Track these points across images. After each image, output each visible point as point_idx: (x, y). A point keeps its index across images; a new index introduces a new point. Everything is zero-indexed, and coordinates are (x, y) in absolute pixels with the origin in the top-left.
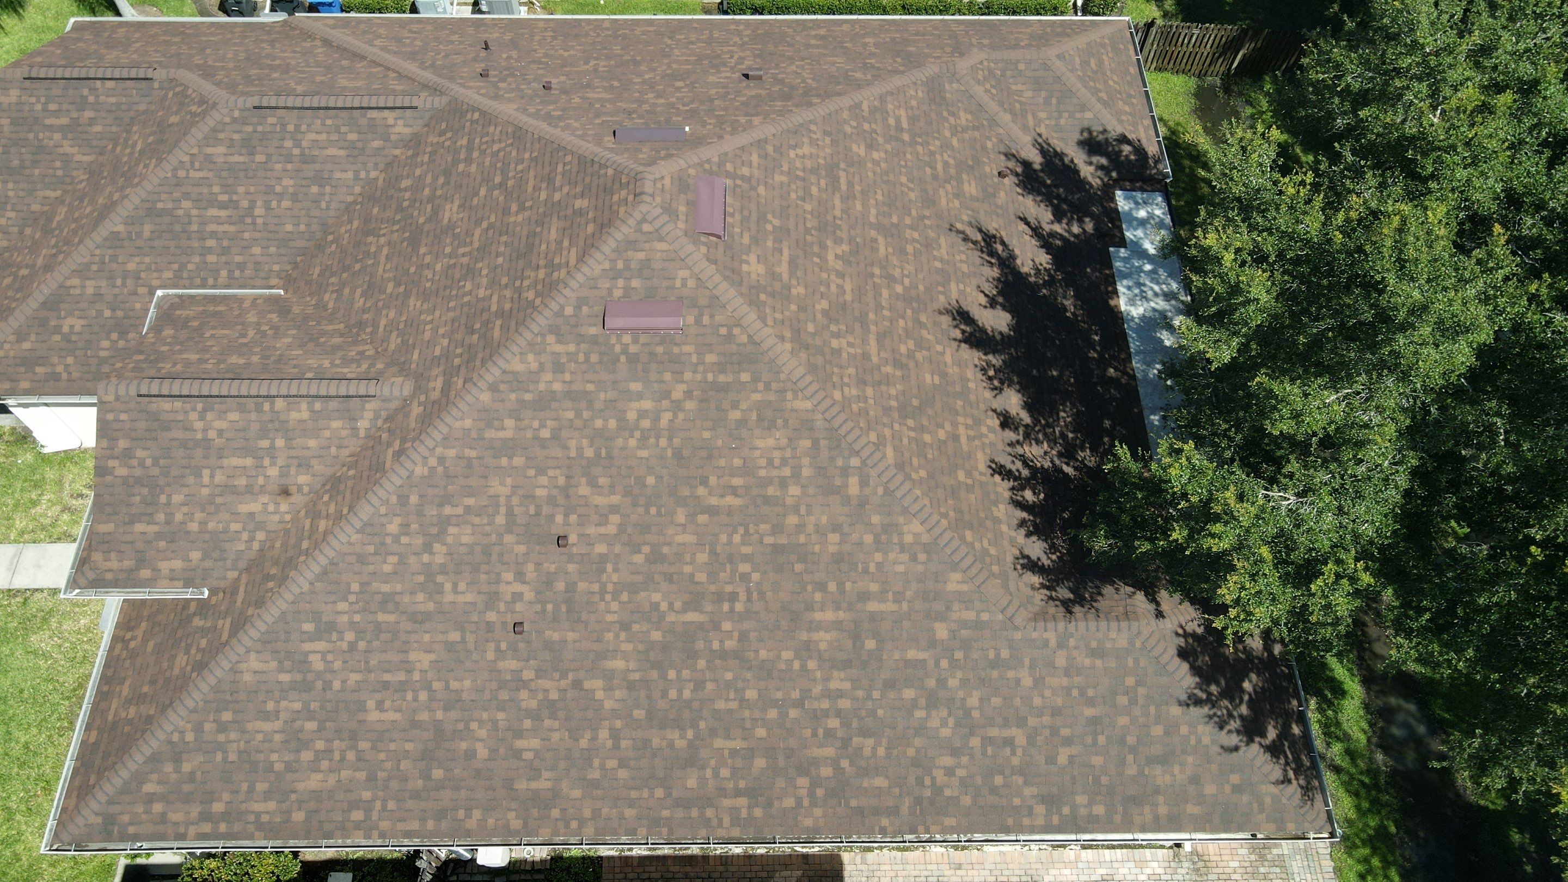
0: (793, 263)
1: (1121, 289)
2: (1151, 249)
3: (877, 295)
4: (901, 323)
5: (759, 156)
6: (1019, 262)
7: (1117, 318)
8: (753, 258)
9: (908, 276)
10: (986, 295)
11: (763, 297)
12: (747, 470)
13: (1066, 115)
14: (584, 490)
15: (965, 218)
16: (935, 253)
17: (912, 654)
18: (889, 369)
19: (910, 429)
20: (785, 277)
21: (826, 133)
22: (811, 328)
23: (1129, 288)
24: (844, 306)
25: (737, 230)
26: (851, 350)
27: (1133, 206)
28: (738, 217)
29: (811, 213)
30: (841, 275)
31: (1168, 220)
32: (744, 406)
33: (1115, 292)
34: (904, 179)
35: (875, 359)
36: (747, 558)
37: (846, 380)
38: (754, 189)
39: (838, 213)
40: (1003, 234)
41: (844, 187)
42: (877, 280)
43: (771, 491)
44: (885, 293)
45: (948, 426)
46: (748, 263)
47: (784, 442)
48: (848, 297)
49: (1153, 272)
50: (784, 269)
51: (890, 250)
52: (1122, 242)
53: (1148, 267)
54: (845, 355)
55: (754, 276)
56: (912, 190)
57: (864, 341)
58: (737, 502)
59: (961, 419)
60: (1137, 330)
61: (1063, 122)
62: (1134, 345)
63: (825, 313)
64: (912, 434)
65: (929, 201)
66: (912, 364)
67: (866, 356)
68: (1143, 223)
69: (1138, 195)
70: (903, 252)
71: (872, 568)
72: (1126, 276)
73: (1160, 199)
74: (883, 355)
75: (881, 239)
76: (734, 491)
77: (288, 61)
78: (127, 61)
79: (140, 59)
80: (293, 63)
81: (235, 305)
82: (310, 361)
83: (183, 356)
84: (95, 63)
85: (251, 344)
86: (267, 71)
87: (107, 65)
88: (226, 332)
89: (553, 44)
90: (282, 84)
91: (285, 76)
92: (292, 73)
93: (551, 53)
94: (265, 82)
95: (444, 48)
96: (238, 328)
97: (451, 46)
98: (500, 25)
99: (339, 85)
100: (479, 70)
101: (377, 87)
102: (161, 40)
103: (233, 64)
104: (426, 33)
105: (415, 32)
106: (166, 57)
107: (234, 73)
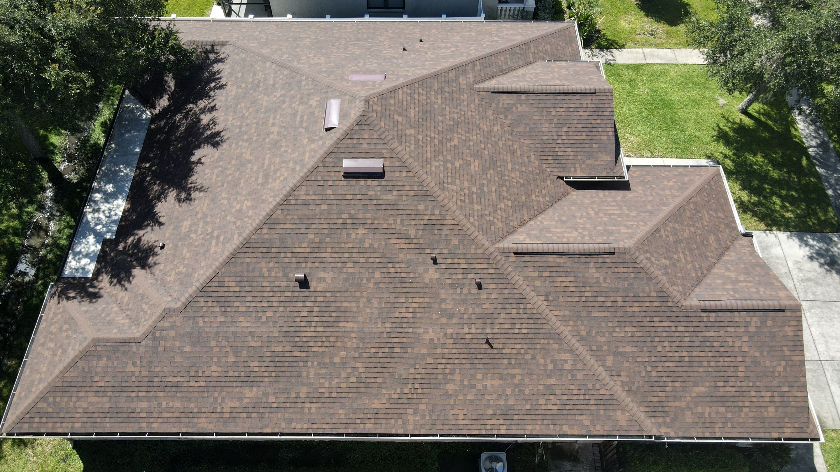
0: (295, 114)
1: (120, 214)
2: (91, 239)
3: (256, 128)
4: (248, 122)
5: (304, 160)
6: (175, 195)
7: (131, 198)
8: (315, 104)
9: (239, 146)
11: (312, 91)
14: (396, 56)
16: (220, 169)
18: (260, 97)
20: (300, 107)
21: (263, 201)
22: (292, 92)
23: (116, 214)
24: (275, 111)
26: (275, 94)
27: (87, 267)
28: (319, 119)
29: (281, 147)
30: (273, 125)
31: (70, 257)
33: (124, 211)
34: (225, 202)
35: (265, 97)
37: (281, 81)
38: (310, 140)
39: (268, 156)
40: (177, 207)
41: (261, 174)
42: (255, 134)
44: (253, 131)
45: (240, 90)
46: (317, 101)
48: (272, 116)
49: (96, 225)
50: (301, 109)
51: (244, 155)
52: (105, 243)
53: (98, 227)
54: (279, 90)
55: (315, 97)
56: (223, 198)
57: (268, 101)
59: (233, 97)
60: (124, 191)
61: (102, 307)
62: (128, 185)
63: (284, 102)
64: (257, 78)
66: (249, 106)
67: (269, 96)
68: (87, 256)
69: (78, 275)
70: (238, 158)
71: (284, 47)
72: (114, 222)
73: (66, 273)
74: (261, 102)
75: (248, 157)
76: (335, 55)
77: (622, 334)
78: (729, 329)
79: (722, 333)
80: (618, 329)
81: (583, 166)
82: (527, 109)
83: (587, 114)
84: (748, 324)
85: (560, 125)
86: (628, 309)
87: (737, 319)
88: (576, 138)
89: (444, 361)
90: (608, 280)
91: (612, 299)
92: (609, 304)
93: (441, 335)
94: (620, 285)
95: (519, 346)
96: (572, 142)
97: (515, 351)
98: (490, 412)
99: (571, 279)
100: (484, 296)
101: (546, 274)
102: (731, 384)
103: (657, 325)
104: (540, 387)
105: (549, 388)
106: (706, 339)
107: (647, 304)
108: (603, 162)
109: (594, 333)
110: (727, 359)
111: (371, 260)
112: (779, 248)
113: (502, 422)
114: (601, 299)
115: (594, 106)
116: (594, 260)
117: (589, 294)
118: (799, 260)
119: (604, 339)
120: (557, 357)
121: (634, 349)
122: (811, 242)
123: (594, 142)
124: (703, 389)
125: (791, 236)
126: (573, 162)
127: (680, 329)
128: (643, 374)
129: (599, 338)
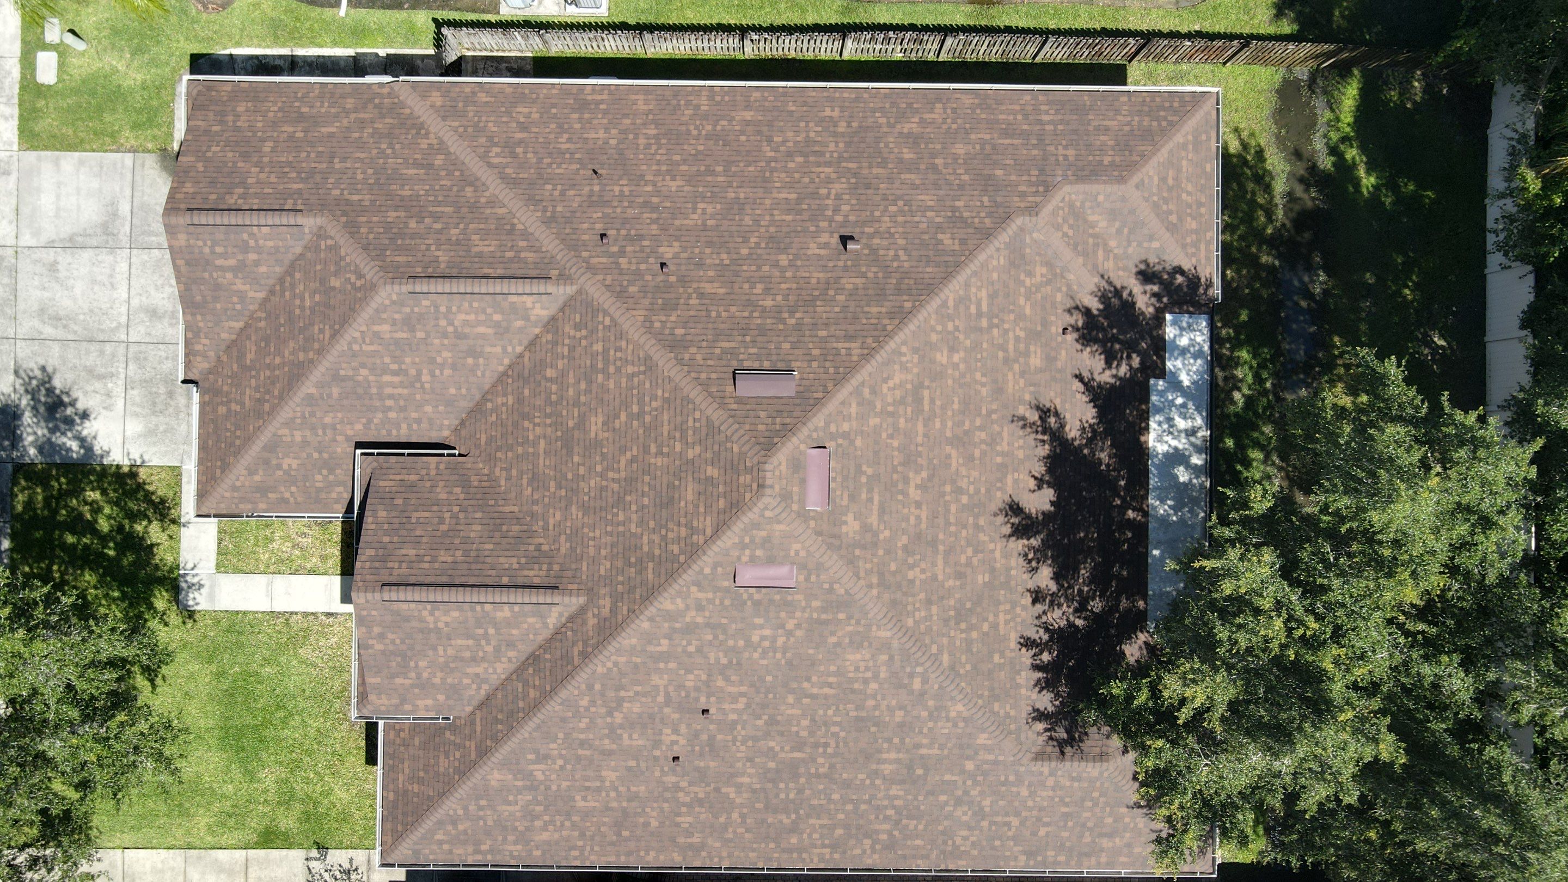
0: (882, 511)
1: (1153, 425)
2: (1185, 380)
3: (947, 511)
4: (964, 532)
5: (858, 404)
6: (1067, 428)
7: (1142, 452)
8: (850, 518)
9: (973, 483)
10: (1036, 478)
11: (857, 552)
12: (839, 673)
13: (1134, 244)
14: (720, 683)
15: (1027, 397)
16: (998, 448)
17: (947, 777)
18: (951, 583)
19: (962, 631)
20: (875, 524)
21: (915, 350)
22: (893, 567)
23: (1160, 424)
24: (919, 536)
25: (838, 493)
26: (923, 577)
27: (1178, 332)
28: (839, 479)
29: (898, 449)
30: (918, 505)
31: (1206, 348)
32: (840, 634)
33: (1147, 429)
34: (978, 376)
35: (940, 577)
36: (836, 724)
37: (917, 605)
38: (852, 442)
39: (920, 439)
40: (1058, 402)
41: (926, 408)
42: (948, 498)
43: (856, 686)
44: (953, 508)
45: (991, 618)
46: (845, 523)
47: (868, 656)
48: (923, 526)
49: (1184, 406)
50: (873, 520)
51: (961, 461)
52: (1161, 373)
53: (1180, 401)
54: (918, 582)
55: (851, 535)
56: (983, 385)
57: (934, 564)
58: (832, 691)
59: (1002, 608)
60: (1157, 467)
61: (1130, 250)
62: (1153, 481)
63: (905, 548)
64: (963, 635)
65: (999, 390)
66: (969, 571)
67: (934, 578)
68: (1184, 351)
69: (1185, 319)
70: (971, 458)
71: (925, 731)
72: (1159, 411)
73: (1204, 324)
74: (947, 570)
75: (954, 453)
76: (830, 685)
77: (416, 187)
78: (270, 191)
79: (281, 187)
80: (422, 193)
81: (424, 472)
82: (502, 560)
83: (404, 552)
84: (243, 196)
85: (451, 534)
86: (403, 214)
87: (256, 201)
88: (427, 514)
89: (658, 157)
90: (423, 247)
91: (422, 226)
92: (427, 220)
93: (659, 184)
94: (407, 242)
95: (557, 171)
96: (435, 508)
97: (564, 166)
98: (602, 107)
99: (475, 249)
100: (598, 226)
101: (509, 254)
102: (285, 135)
103: (367, 197)
104: (534, 130)
105: (524, 128)
106: (303, 180)
107: (375, 219)
108: (391, 477)
109: (455, 189)
110: (284, 159)
111: (754, 268)
112: (128, 433)
113: (589, 98)
114: (438, 226)
115: (390, 564)
116: (438, 270)
117: (454, 232)
118: (104, 412)
119: (442, 183)
120: (509, 160)
121: (405, 171)
122: (74, 445)
123: (401, 508)
124: (324, 130)
125: (102, 457)
126: (439, 478)
127: (337, 192)
128: (397, 146)
129: (449, 183)
